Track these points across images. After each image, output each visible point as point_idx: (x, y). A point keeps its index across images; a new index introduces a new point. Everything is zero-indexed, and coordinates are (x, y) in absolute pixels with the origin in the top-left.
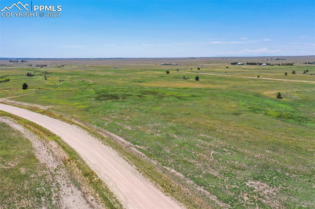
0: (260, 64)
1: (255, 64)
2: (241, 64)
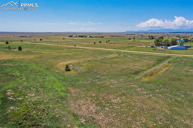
0: (86, 37)
1: (83, 37)
2: (75, 37)
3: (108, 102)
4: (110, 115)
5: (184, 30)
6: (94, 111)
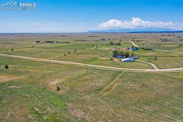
1: (50, 42)
3: (88, 109)
4: (90, 116)
6: (83, 115)
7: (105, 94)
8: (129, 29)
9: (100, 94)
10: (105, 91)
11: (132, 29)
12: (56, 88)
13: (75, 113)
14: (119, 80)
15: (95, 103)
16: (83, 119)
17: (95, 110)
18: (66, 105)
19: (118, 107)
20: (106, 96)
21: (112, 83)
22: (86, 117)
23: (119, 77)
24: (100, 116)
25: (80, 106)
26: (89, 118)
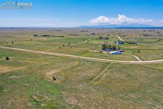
2: (39, 36)
3: (81, 97)
4: (83, 103)
5: (125, 25)
6: (76, 102)
7: (96, 83)
8: (116, 25)
9: (91, 83)
10: (96, 81)
11: (118, 25)
12: (52, 78)
13: (70, 100)
14: (107, 70)
15: (87, 92)
16: (77, 106)
17: (87, 97)
18: (61, 94)
19: (107, 95)
20: (97, 85)
21: (102, 74)
22: (80, 104)
23: (107, 68)
24: (91, 103)
25: (74, 95)
26: (82, 105)
